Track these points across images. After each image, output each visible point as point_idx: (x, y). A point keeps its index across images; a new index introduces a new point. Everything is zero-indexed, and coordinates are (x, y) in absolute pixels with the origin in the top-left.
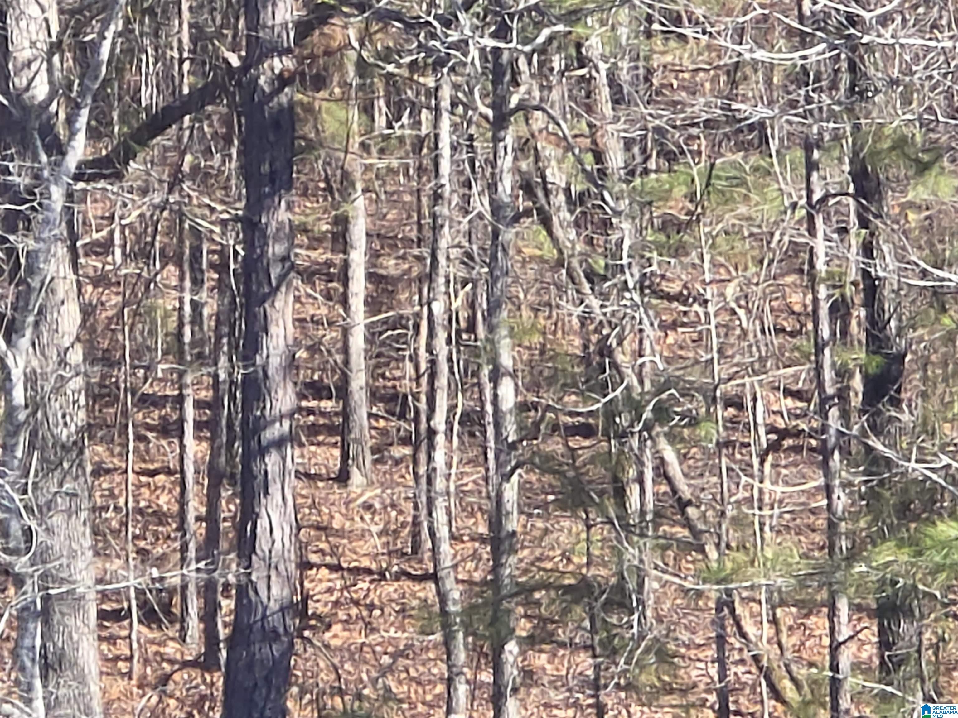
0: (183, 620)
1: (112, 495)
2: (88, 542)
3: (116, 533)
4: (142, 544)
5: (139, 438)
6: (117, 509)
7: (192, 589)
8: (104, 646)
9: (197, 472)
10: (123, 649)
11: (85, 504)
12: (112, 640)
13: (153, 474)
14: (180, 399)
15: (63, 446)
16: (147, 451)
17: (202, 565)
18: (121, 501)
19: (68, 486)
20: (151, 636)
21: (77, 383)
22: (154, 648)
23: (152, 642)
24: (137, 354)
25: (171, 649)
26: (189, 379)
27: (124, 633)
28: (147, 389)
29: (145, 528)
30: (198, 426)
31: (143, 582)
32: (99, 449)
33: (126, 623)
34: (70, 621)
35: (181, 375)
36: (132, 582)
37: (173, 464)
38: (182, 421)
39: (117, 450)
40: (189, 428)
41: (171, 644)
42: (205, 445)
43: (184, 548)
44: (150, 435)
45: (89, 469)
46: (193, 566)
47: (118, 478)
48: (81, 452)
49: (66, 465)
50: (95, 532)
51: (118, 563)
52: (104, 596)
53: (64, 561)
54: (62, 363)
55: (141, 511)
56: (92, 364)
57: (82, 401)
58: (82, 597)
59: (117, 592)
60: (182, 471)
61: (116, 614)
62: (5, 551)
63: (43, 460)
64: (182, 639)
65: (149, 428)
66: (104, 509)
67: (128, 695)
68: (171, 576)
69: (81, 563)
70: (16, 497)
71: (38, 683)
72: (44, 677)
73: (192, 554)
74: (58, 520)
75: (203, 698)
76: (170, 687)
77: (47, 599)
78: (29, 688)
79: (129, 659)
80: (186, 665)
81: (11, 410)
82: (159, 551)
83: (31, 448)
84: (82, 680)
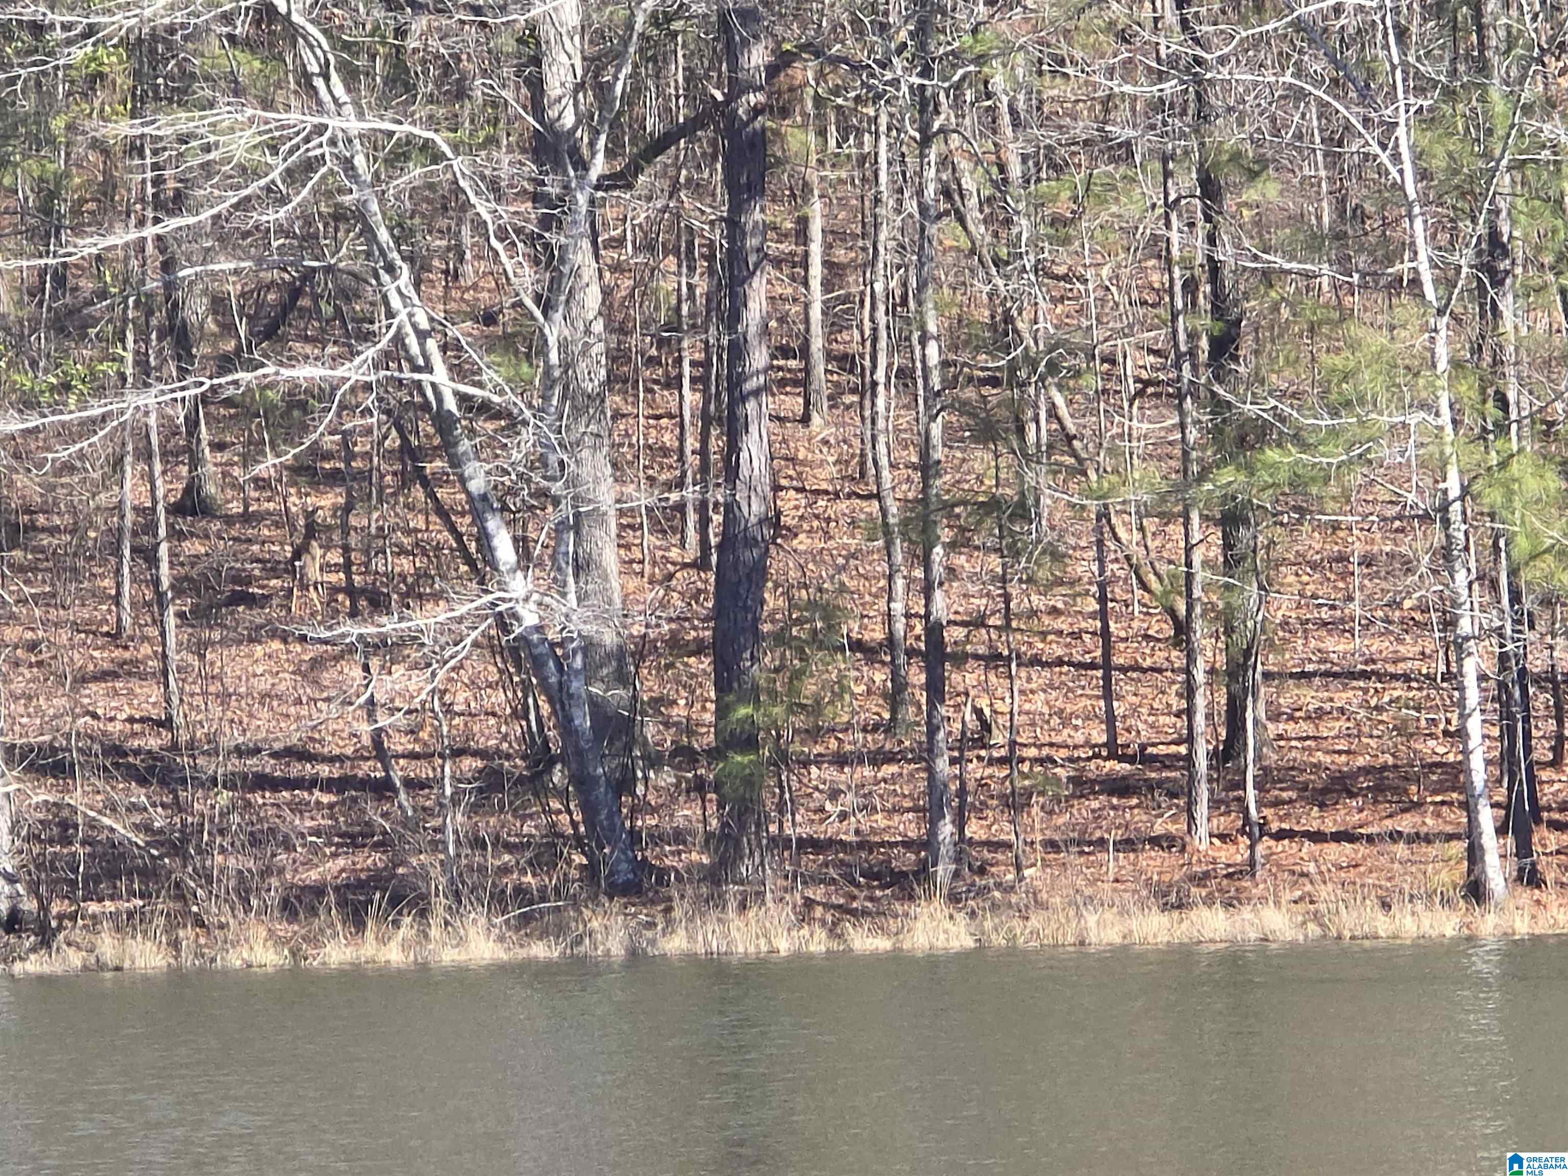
0: (683, 531)
1: (627, 435)
2: (609, 470)
3: (630, 464)
4: (650, 472)
5: (648, 390)
6: (631, 445)
7: (690, 508)
8: (622, 552)
9: (692, 416)
10: (637, 554)
11: (606, 442)
12: (628, 547)
13: (658, 417)
14: (679, 360)
15: (589, 397)
16: (654, 400)
17: (697, 488)
18: (634, 439)
19: (593, 428)
20: (658, 543)
21: (599, 348)
22: (661, 553)
23: (660, 548)
24: (645, 324)
25: (674, 553)
26: (685, 344)
27: (638, 541)
28: (653, 352)
29: (653, 460)
30: (693, 380)
31: (651, 501)
32: (617, 399)
33: (639, 533)
34: (596, 532)
35: (680, 341)
36: (643, 502)
37: (674, 410)
38: (680, 376)
39: (630, 399)
40: (686, 382)
41: (674, 549)
42: (698, 395)
43: (684, 474)
44: (656, 387)
45: (609, 414)
46: (691, 489)
47: (631, 421)
48: (603, 401)
49: (591, 411)
50: (615, 465)
51: (632, 486)
52: (621, 513)
53: (591, 485)
54: (588, 332)
55: (650, 447)
56: (611, 332)
57: (603, 362)
58: (605, 514)
59: (632, 509)
60: (681, 416)
61: (631, 527)
62: (544, 478)
63: (573, 407)
64: (683, 545)
65: (656, 382)
66: (621, 445)
67: (641, 590)
68: (674, 497)
69: (603, 488)
70: (552, 436)
71: (571, 580)
72: (576, 576)
73: (689, 480)
74: (585, 454)
75: (699, 591)
76: (674, 582)
77: (577, 515)
78: (565, 585)
79: (642, 562)
80: (685, 566)
81: (548, 369)
82: (664, 477)
83: (564, 398)
84: (605, 578)
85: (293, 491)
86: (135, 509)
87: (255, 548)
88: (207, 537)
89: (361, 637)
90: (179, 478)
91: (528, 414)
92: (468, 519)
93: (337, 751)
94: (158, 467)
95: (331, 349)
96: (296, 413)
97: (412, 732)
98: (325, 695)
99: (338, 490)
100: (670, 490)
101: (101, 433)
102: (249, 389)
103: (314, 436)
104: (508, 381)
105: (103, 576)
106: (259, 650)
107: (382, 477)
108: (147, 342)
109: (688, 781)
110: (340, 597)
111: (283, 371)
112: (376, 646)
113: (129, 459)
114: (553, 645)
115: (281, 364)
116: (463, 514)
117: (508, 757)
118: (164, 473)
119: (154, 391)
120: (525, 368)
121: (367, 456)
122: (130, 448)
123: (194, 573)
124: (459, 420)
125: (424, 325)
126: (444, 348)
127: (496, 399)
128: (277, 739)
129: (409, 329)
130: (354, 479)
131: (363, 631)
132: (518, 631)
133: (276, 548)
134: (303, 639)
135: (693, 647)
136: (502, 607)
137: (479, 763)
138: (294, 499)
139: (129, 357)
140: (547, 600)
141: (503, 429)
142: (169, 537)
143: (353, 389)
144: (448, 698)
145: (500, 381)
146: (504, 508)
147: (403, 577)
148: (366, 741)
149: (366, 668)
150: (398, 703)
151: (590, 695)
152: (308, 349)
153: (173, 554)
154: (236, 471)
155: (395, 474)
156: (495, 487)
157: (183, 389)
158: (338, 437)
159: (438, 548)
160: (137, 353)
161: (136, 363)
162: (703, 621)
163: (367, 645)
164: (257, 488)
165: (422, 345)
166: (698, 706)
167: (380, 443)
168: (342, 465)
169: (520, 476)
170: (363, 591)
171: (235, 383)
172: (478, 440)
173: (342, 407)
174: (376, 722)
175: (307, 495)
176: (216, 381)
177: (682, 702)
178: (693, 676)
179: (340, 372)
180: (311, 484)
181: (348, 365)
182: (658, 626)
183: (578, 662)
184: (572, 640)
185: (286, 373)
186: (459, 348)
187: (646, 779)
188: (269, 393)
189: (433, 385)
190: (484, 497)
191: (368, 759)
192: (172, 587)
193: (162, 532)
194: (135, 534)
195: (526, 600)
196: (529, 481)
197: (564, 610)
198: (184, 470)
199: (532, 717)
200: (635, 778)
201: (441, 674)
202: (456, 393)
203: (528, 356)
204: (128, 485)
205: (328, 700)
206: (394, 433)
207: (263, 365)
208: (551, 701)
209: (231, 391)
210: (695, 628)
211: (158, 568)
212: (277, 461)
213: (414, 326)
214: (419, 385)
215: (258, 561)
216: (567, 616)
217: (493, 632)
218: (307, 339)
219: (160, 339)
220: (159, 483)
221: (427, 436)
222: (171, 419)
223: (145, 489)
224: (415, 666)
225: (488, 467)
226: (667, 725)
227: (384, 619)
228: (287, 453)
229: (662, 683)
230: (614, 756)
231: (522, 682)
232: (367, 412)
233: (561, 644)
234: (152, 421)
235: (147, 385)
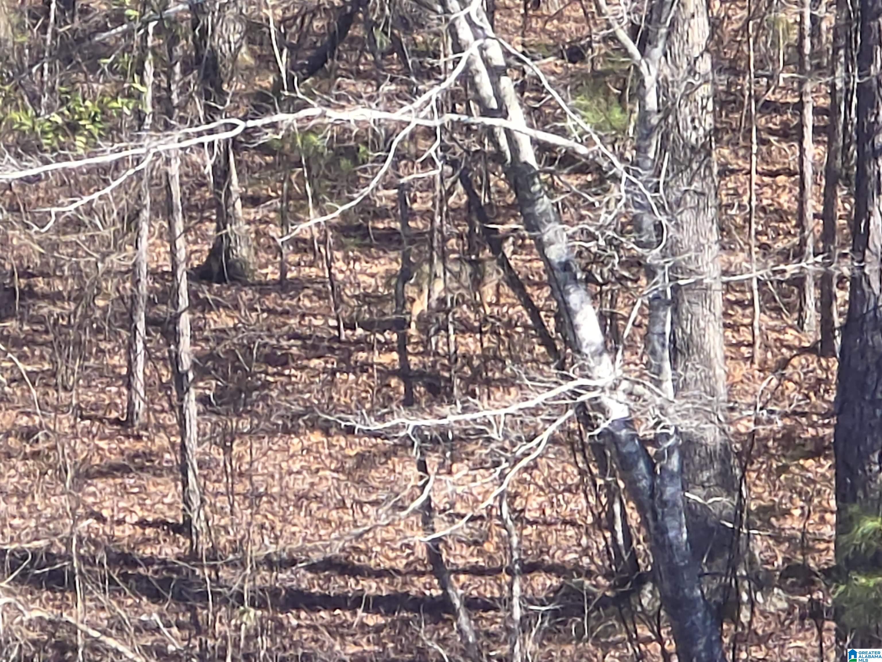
0: (801, 309)
1: (736, 194)
2: (714, 237)
3: (740, 229)
4: (764, 239)
5: (762, 142)
6: (741, 207)
7: (809, 282)
8: (729, 333)
9: (815, 173)
10: (746, 336)
11: (712, 202)
12: (735, 327)
13: (774, 174)
14: (800, 107)
15: (693, 148)
16: (770, 153)
17: (819, 259)
18: (745, 199)
19: (696, 185)
20: (772, 323)
21: (706, 90)
22: (774, 335)
23: (773, 329)
24: (761, 64)
25: (790, 336)
26: (808, 87)
27: (747, 321)
28: (770, 96)
29: (766, 225)
30: (816, 130)
31: (765, 273)
32: (726, 152)
33: (748, 311)
34: (697, 309)
35: (801, 83)
36: (755, 274)
37: (793, 166)
38: (801, 126)
39: (741, 152)
40: (808, 133)
41: (790, 331)
42: (822, 148)
43: (803, 243)
44: (772, 139)
45: (715, 170)
46: (811, 260)
47: (742, 178)
48: (709, 154)
49: (695, 166)
50: (721, 229)
51: (742, 256)
52: (728, 287)
53: (693, 254)
54: (692, 71)
55: (763, 209)
56: (720, 71)
57: (710, 108)
58: (708, 288)
59: (741, 283)
60: (802, 173)
61: (739, 303)
62: (638, 244)
63: (673, 161)
64: (800, 326)
65: (771, 132)
66: (730, 206)
67: (749, 378)
68: (791, 269)
69: (707, 256)
70: (648, 194)
71: (667, 365)
72: (673, 361)
73: (809, 249)
74: (687, 216)
75: (819, 381)
76: (789, 371)
77: (676, 289)
78: (660, 370)
79: (751, 345)
80: (803, 351)
81: (644, 115)
82: (779, 245)
83: (663, 148)
84: (708, 363)
85: (338, 255)
86: (152, 273)
87: (293, 322)
88: (237, 307)
89: (417, 428)
90: (204, 237)
91: (620, 167)
92: (546, 292)
93: (387, 564)
94: (179, 225)
95: (387, 87)
96: (344, 163)
97: (476, 543)
98: (373, 497)
99: (393, 255)
100: (786, 261)
101: (114, 184)
102: (289, 135)
103: (366, 191)
104: (597, 128)
105: (112, 352)
106: (296, 444)
107: (445, 240)
108: (170, 76)
109: (802, 605)
110: (394, 382)
111: (329, 112)
112: (434, 441)
113: (146, 214)
114: (644, 442)
115: (329, 105)
116: (540, 285)
117: (589, 574)
118: (187, 230)
119: (177, 135)
120: (616, 114)
121: (429, 215)
122: (147, 201)
123: (220, 350)
124: (537, 174)
125: (499, 60)
126: (521, 88)
127: (582, 150)
128: (316, 549)
129: (479, 65)
130: (411, 242)
131: (420, 422)
132: (604, 425)
133: (318, 322)
134: (350, 430)
135: (809, 447)
136: (586, 397)
137: (554, 581)
138: (340, 264)
139: (148, 93)
140: (639, 389)
141: (588, 185)
142: (191, 308)
143: (412, 136)
144: (518, 503)
145: (587, 128)
146: (590, 279)
147: (468, 358)
148: (421, 552)
149: (422, 466)
150: (459, 508)
151: (688, 504)
152: (360, 87)
153: (195, 328)
154: (274, 231)
155: (460, 236)
156: (580, 253)
157: (211, 132)
158: (393, 192)
159: (510, 324)
160: (157, 87)
161: (157, 100)
162: (823, 416)
163: (424, 439)
164: (297, 251)
165: (495, 85)
166: (815, 517)
167: (443, 200)
168: (397, 225)
169: (610, 242)
170: (420, 375)
171: (274, 125)
172: (559, 198)
173: (400, 156)
174: (433, 530)
175: (356, 259)
176: (251, 123)
177: (797, 512)
178: (812, 481)
179: (398, 115)
180: (362, 247)
181: (408, 107)
182: (770, 421)
183: (674, 463)
184: (668, 437)
185: (334, 114)
186: (539, 88)
187: (752, 602)
188: (313, 138)
189: (508, 132)
190: (566, 266)
191: (422, 574)
192: (194, 366)
193: (184, 301)
194: (151, 303)
195: (614, 388)
196: (618, 248)
197: (658, 401)
198: (210, 228)
199: (619, 527)
200: (739, 603)
201: (512, 475)
202: (534, 142)
203: (621, 99)
204: (144, 244)
205: (375, 503)
206: (460, 188)
207: (306, 106)
208: (640, 509)
209: (269, 136)
210: (813, 425)
211: (177, 344)
212: (322, 219)
213: (486, 61)
214: (490, 131)
215: (296, 337)
216: (661, 408)
217: (573, 426)
218: (359, 75)
219: (185, 72)
220: (180, 242)
221: (499, 192)
222: (195, 166)
223: (164, 249)
224: (481, 465)
225: (571, 230)
226: (778, 539)
227: (446, 410)
228: (333, 210)
229: (773, 490)
230: (714, 575)
231: (607, 485)
232: (430, 162)
233: (654, 442)
234: (174, 170)
235: (168, 127)
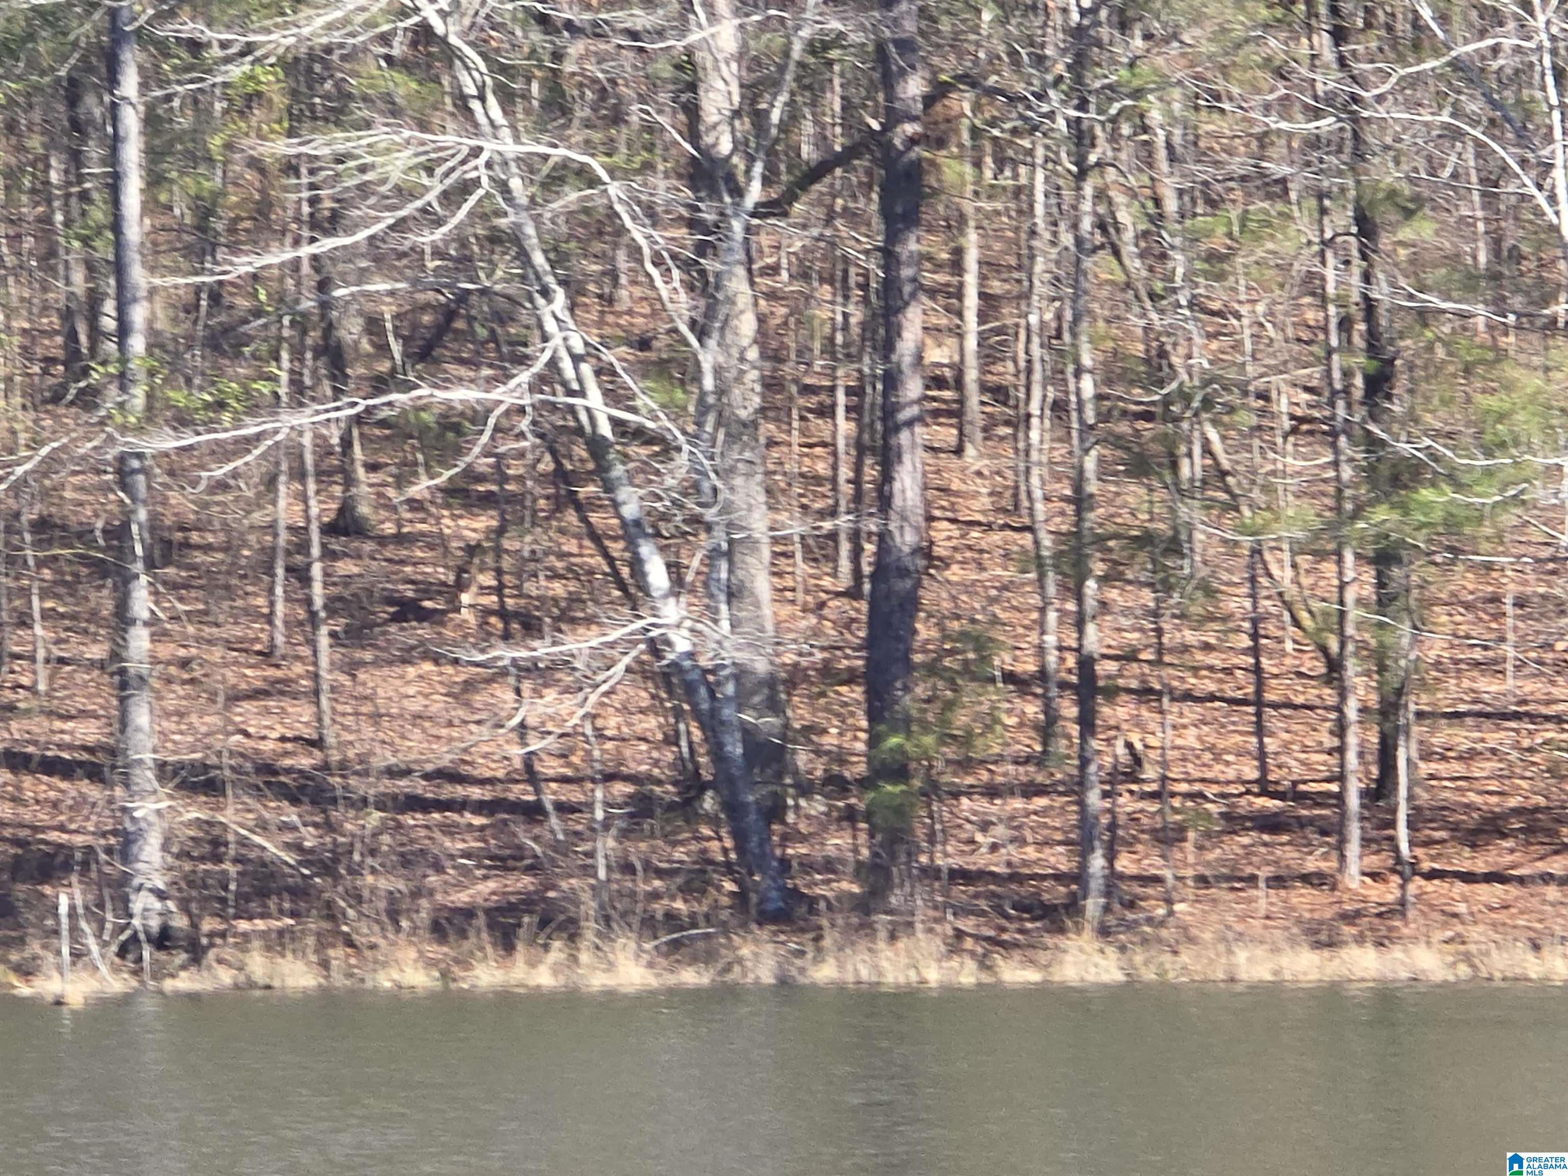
0: (836, 560)
1: (781, 463)
2: (762, 498)
3: (784, 491)
4: (804, 500)
5: (802, 418)
7: (843, 538)
8: (775, 580)
9: (846, 445)
10: (789, 583)
11: (760, 469)
12: (780, 575)
13: (812, 446)
14: (833, 389)
15: (743, 424)
16: (808, 428)
17: (851, 517)
18: (788, 467)
19: (747, 455)
20: (811, 571)
21: (754, 375)
22: (814, 581)
23: (812, 576)
24: (800, 353)
25: (827, 582)
26: (840, 373)
27: (790, 569)
28: (808, 381)
29: (806, 489)
30: (848, 409)
31: (805, 529)
32: (771, 427)
33: (791, 561)
34: (749, 559)
35: (834, 369)
36: (797, 530)
37: (828, 440)
38: (834, 405)
39: (784, 427)
40: (841, 412)
41: (827, 578)
42: (852, 424)
43: (837, 503)
44: (810, 416)
45: (763, 442)
46: (844, 518)
47: (784, 449)
48: (757, 429)
49: (745, 439)
50: (769, 492)
51: (786, 515)
52: (775, 540)
53: (744, 513)
54: (742, 359)
55: (802, 475)
56: (766, 359)
57: (758, 389)
58: (758, 541)
59: (784, 538)
60: (835, 445)
61: (784, 554)
62: (700, 505)
63: (728, 434)
64: (834, 575)
65: (810, 410)
66: (774, 473)
67: (793, 617)
68: (827, 525)
69: (756, 515)
70: (706, 462)
71: (724, 608)
72: (729, 603)
73: (842, 508)
74: (738, 481)
75: (853, 620)
76: (826, 612)
77: (731, 542)
78: (716, 611)
79: (793, 590)
80: (838, 594)
81: (703, 394)
82: (817, 505)
83: (718, 424)
84: (757, 605)
85: (446, 513)
86: (290, 528)
87: (408, 569)
88: (360, 557)
89: (514, 660)
90: (332, 497)
91: (681, 438)
92: (621, 545)
93: (488, 774)
94: (312, 486)
95: (486, 372)
96: (450, 435)
97: (564, 756)
98: (477, 717)
99: (493, 513)
100: (823, 519)
101: (256, 452)
102: (404, 412)
103: (468, 459)
104: (663, 406)
105: (256, 595)
106: (411, 671)
107: (535, 500)
108: (302, 361)
109: (838, 809)
110: (493, 620)
111: (437, 392)
112: (528, 670)
113: (283, 478)
114: (706, 671)
115: (436, 386)
116: (615, 539)
117: (659, 783)
118: (318, 492)
119: (308, 411)
120: (679, 395)
121: (520, 479)
122: (284, 467)
123: (346, 594)
124: (611, 445)
125: (579, 349)
126: (598, 373)
127: (650, 425)
128: (428, 761)
129: (563, 354)
130: (508, 502)
131: (516, 654)
132: (671, 656)
133: (429, 570)
134: (456, 662)
135: (845, 676)
136: (655, 633)
137: (629, 789)
138: (447, 521)
139: (284, 377)
140: (699, 626)
141: (656, 454)
142: (322, 558)
143: (507, 413)
144: (599, 723)
145: (654, 406)
146: (658, 535)
147: (555, 600)
148: (518, 764)
149: (518, 692)
150: (550, 727)
151: (742, 722)
152: (463, 371)
153: (326, 574)
154: (391, 492)
155: (548, 498)
156: (649, 514)
157: (338, 409)
158: (491, 460)
159: (591, 572)
160: (292, 372)
161: (292, 382)
162: (855, 649)
163: (519, 668)
164: (412, 509)
165: (576, 369)
166: (849, 735)
167: (534, 467)
168: (494, 488)
169: (674, 502)
170: (516, 615)
171: (390, 404)
172: (631, 465)
173: (497, 429)
174: (526, 745)
175: (461, 517)
176: (371, 402)
177: (834, 731)
178: (846, 704)
179: (494, 395)
180: (465, 506)
181: (502, 388)
182: (811, 654)
183: (730, 689)
184: (724, 666)
185: (441, 395)
186: (614, 373)
187: (797, 807)
188: (423, 415)
189: (588, 410)
190: (637, 523)
191: (517, 782)
192: (325, 607)
193: (316, 551)
194: (288, 553)
195: (678, 626)
196: (681, 507)
197: (717, 637)
198: (337, 490)
199: (684, 743)
200: (785, 807)
201: (593, 698)
202: (612, 420)
203: (682, 383)
204: (282, 503)
205: (478, 722)
206: (548, 457)
207: (417, 387)
208: (702, 728)
209: (385, 413)
210: (847, 657)
211: (310, 587)
212: (432, 483)
213: (569, 349)
214: (572, 409)
215: (412, 582)
216: (719, 643)
217: (645, 657)
218: (462, 362)
219: (315, 358)
220: (312, 502)
221: (582, 461)
222: (325, 438)
223: (299, 508)
224: (567, 690)
225: (642, 492)
226: (818, 752)
227: (536, 643)
228: (440, 475)
229: (814, 711)
230: (765, 783)
231: (674, 708)
232: (521, 436)
233: (713, 672)
234: (307, 440)
235: (301, 405)
